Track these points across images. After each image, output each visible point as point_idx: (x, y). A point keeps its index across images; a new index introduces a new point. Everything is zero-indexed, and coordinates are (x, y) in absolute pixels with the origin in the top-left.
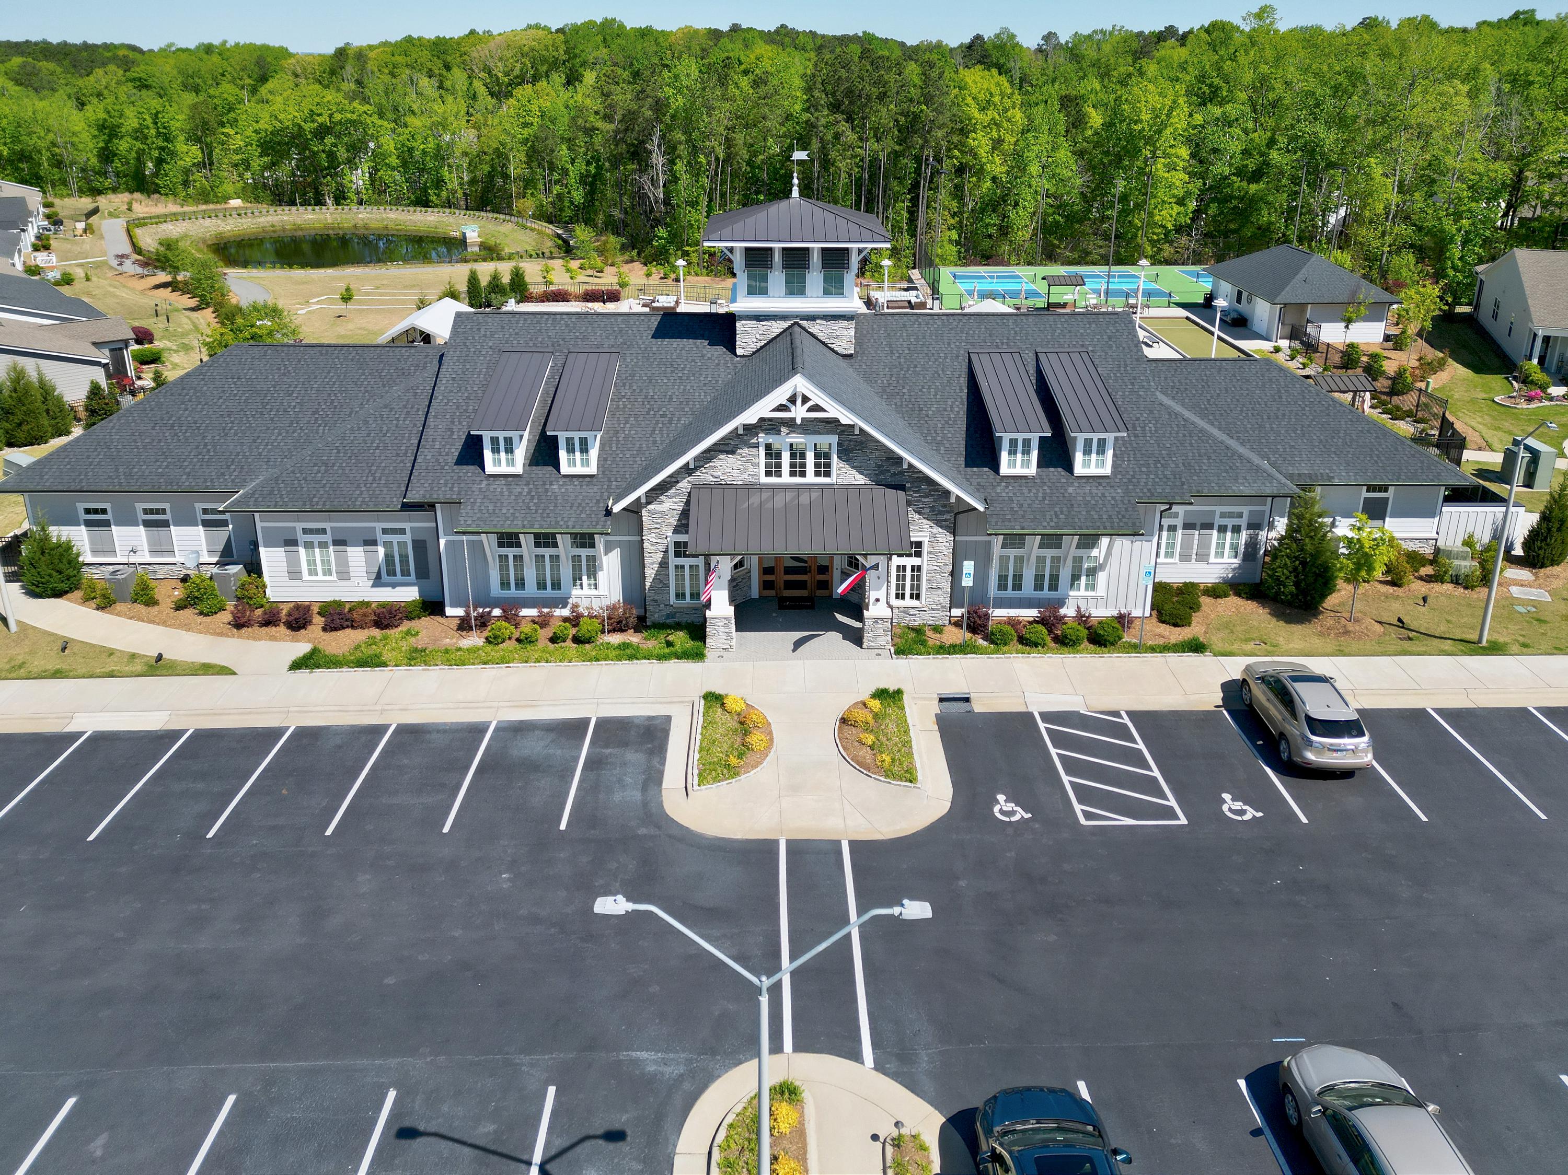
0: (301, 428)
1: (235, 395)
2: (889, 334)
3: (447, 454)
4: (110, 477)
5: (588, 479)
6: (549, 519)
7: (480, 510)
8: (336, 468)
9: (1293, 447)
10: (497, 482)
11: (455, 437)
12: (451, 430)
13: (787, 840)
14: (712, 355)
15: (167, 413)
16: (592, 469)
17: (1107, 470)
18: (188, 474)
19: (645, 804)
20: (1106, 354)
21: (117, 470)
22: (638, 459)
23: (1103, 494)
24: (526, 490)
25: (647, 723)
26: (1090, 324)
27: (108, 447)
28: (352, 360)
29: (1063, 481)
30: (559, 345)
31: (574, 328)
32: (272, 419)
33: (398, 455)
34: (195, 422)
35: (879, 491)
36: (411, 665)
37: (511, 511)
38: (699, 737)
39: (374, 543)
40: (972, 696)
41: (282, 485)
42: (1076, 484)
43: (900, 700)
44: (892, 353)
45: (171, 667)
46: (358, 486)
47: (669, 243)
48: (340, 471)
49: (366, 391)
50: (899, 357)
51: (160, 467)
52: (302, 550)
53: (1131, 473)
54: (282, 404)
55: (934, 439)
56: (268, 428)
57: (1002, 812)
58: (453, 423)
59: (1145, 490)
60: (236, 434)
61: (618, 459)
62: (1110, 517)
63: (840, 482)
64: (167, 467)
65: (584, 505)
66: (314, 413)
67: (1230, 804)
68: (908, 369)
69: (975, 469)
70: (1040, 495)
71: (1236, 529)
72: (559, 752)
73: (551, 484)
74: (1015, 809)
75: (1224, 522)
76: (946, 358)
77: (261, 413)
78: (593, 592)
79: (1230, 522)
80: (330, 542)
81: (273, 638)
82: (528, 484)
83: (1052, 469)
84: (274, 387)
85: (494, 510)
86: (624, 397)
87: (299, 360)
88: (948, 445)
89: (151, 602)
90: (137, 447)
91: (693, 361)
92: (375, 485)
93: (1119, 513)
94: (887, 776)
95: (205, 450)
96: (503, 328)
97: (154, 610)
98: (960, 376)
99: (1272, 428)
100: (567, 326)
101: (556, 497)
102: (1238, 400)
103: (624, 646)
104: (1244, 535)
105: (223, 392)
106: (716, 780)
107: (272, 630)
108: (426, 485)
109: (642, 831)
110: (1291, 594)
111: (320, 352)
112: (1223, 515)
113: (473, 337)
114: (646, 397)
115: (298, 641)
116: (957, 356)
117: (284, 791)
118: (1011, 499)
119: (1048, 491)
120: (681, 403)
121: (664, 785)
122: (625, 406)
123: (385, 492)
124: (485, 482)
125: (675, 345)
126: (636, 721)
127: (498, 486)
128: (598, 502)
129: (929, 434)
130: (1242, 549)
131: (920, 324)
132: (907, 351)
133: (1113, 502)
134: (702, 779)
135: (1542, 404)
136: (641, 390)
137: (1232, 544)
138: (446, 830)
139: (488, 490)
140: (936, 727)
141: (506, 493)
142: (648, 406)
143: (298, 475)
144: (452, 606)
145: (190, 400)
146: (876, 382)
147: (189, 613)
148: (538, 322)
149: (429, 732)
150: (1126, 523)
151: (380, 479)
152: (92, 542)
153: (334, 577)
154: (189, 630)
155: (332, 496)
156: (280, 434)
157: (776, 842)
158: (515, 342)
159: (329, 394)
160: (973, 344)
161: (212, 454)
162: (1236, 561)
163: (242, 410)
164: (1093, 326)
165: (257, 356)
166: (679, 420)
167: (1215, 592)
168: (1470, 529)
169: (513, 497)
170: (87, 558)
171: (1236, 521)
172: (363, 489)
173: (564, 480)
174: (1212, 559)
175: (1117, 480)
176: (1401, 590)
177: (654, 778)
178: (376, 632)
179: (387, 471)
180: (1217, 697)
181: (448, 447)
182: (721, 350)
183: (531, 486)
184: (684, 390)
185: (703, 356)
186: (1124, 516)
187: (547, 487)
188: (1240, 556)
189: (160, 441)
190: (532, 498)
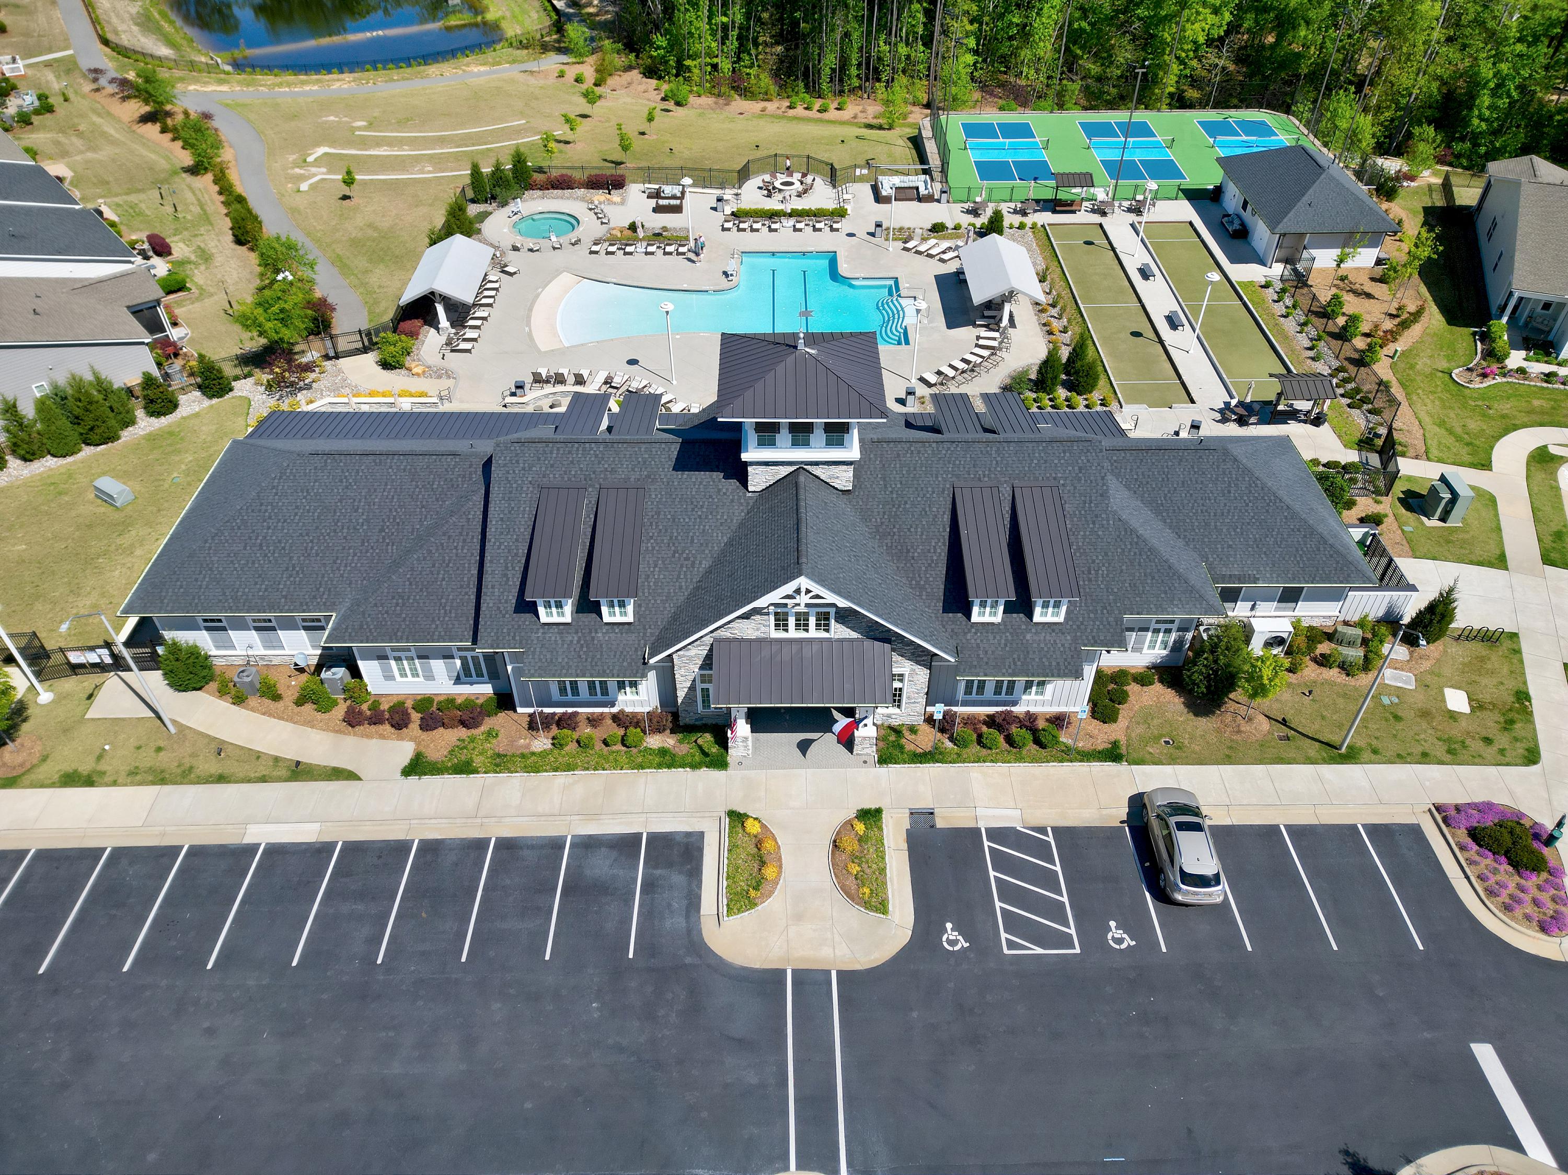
0: (372, 548)
1: (308, 511)
2: (884, 465)
3: (506, 602)
4: (220, 601)
5: (626, 626)
6: (597, 668)
7: (540, 660)
8: (411, 601)
9: (1230, 546)
10: (551, 631)
11: (511, 583)
12: (505, 575)
13: (792, 970)
14: (727, 489)
15: (253, 531)
16: (630, 618)
17: (1061, 619)
18: (285, 597)
19: (689, 932)
20: (1075, 488)
21: (224, 594)
22: (667, 605)
23: (1055, 641)
24: (576, 638)
25: (685, 840)
26: (1064, 452)
27: (211, 569)
28: (405, 470)
29: (1023, 627)
30: (591, 480)
31: (603, 458)
32: (345, 538)
33: (462, 587)
34: (280, 542)
35: (868, 643)
36: (497, 772)
37: (566, 660)
38: (726, 861)
39: (452, 657)
40: (936, 811)
41: (369, 619)
42: (1033, 630)
43: (880, 819)
44: (885, 486)
45: (309, 772)
46: (433, 620)
47: (668, 52)
48: (416, 604)
49: (423, 507)
50: (891, 492)
51: (260, 590)
52: (393, 663)
53: (1081, 619)
54: (350, 520)
55: (918, 583)
56: (344, 548)
57: (948, 941)
58: (507, 568)
59: (1090, 638)
60: (317, 555)
61: (650, 605)
62: (1058, 664)
63: (836, 637)
64: (266, 590)
65: (625, 653)
66: (382, 530)
67: (1115, 931)
68: (899, 506)
69: (951, 615)
70: (1003, 641)
71: (1168, 631)
72: (621, 873)
73: (596, 632)
74: (959, 937)
75: (1158, 626)
76: (933, 492)
77: (335, 531)
78: (636, 697)
79: (1163, 627)
80: (415, 657)
81: (382, 737)
82: (577, 633)
83: (1015, 615)
84: (340, 501)
85: (552, 660)
86: (651, 537)
87: (358, 472)
88: (929, 590)
89: (277, 697)
90: (235, 569)
91: (711, 497)
92: (447, 619)
93: (1066, 660)
94: (866, 908)
95: (294, 572)
96: (539, 459)
97: (280, 705)
98: (944, 513)
99: (1216, 526)
100: (596, 456)
101: (601, 645)
102: (1191, 495)
103: (663, 752)
104: (1174, 636)
105: (297, 507)
106: (739, 911)
107: (381, 728)
108: (492, 634)
109: (688, 960)
110: (1202, 693)
111: (374, 461)
112: (1158, 622)
113: (514, 471)
114: (671, 538)
115: (402, 739)
116: (944, 490)
117: (424, 915)
118: (978, 646)
119: (1010, 638)
120: (702, 544)
121: (702, 913)
122: (653, 548)
123: (457, 626)
124: (541, 631)
125: (694, 480)
126: (678, 838)
127: (553, 635)
128: (636, 650)
129: (912, 579)
130: (1171, 644)
131: (912, 453)
132: (899, 486)
133: (1062, 649)
134: (730, 911)
135: (1495, 381)
136: (666, 530)
137: (1163, 641)
138: (547, 957)
139: (544, 638)
140: (905, 846)
141: (560, 642)
142: (673, 548)
143: (380, 609)
144: (521, 707)
145: (270, 518)
146: (870, 520)
147: (308, 708)
148: (570, 452)
149: (521, 848)
150: (1070, 671)
151: (450, 612)
152: (214, 641)
153: (421, 679)
154: (312, 727)
155: (413, 630)
156: (355, 554)
157: (784, 971)
158: (551, 476)
159: (391, 510)
160: (958, 476)
161: (301, 576)
162: (1165, 652)
163: (317, 528)
164: (1068, 454)
165: (319, 466)
166: (700, 563)
167: (1142, 679)
168: (1367, 610)
169: (566, 646)
170: (214, 652)
171: (1168, 626)
172: (438, 622)
173: (607, 627)
174: (1145, 650)
175: (1068, 627)
176: (1295, 676)
177: (693, 902)
178: (462, 732)
179: (455, 604)
180: (1123, 812)
181: (506, 593)
182: (734, 483)
183: (580, 634)
184: (704, 530)
185: (719, 490)
186: (1069, 663)
187: (593, 634)
188: (1169, 649)
189: (253, 563)
190: (582, 646)
